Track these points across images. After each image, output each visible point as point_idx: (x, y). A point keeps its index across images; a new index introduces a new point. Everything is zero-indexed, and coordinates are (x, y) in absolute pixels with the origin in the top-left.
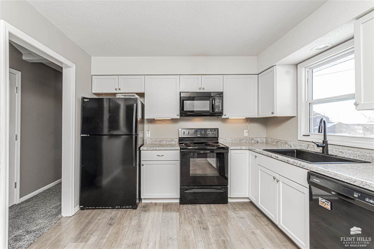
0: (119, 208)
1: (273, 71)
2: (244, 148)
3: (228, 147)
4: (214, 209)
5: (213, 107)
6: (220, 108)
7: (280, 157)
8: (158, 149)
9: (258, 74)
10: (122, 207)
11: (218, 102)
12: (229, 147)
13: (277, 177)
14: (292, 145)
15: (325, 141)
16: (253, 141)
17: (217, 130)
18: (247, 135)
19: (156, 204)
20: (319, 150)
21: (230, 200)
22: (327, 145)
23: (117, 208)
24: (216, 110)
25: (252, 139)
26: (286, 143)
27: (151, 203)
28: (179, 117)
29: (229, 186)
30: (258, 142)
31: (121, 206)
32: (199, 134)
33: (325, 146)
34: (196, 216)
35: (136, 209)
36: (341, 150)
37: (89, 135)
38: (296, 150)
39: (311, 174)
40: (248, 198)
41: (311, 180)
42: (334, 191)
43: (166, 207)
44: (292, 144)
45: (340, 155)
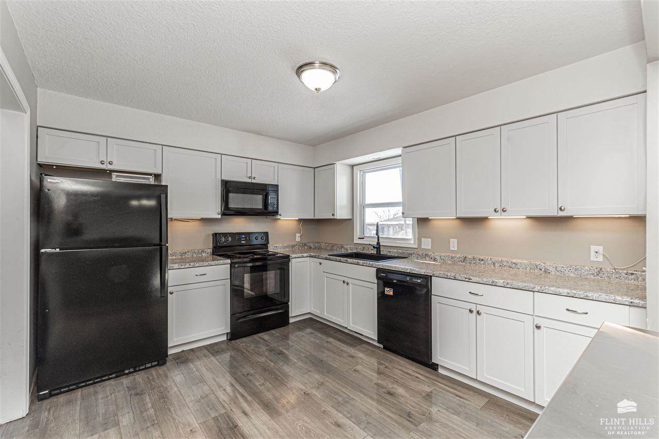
0: (132, 372)
1: (333, 170)
2: (305, 255)
3: (289, 256)
4: (277, 334)
5: (266, 203)
6: (275, 206)
7: (350, 260)
8: (197, 265)
9: (314, 168)
10: (137, 369)
11: (272, 198)
12: (291, 255)
13: (346, 280)
14: (349, 249)
15: (378, 243)
16: (306, 247)
17: (266, 234)
18: (299, 240)
19: (192, 350)
20: (374, 252)
21: (291, 321)
22: (380, 246)
23: (127, 374)
24: (270, 208)
25: (305, 245)
26: (342, 247)
27: (182, 351)
28: (219, 216)
29: (290, 303)
30: (310, 248)
31: (136, 367)
32: (243, 241)
33: (378, 247)
34: (261, 346)
35: (164, 363)
36: (389, 250)
37: (58, 250)
38: (354, 253)
39: (379, 271)
40: (309, 313)
41: (379, 275)
42: (395, 280)
43: (213, 349)
44: (348, 247)
45: (389, 254)
